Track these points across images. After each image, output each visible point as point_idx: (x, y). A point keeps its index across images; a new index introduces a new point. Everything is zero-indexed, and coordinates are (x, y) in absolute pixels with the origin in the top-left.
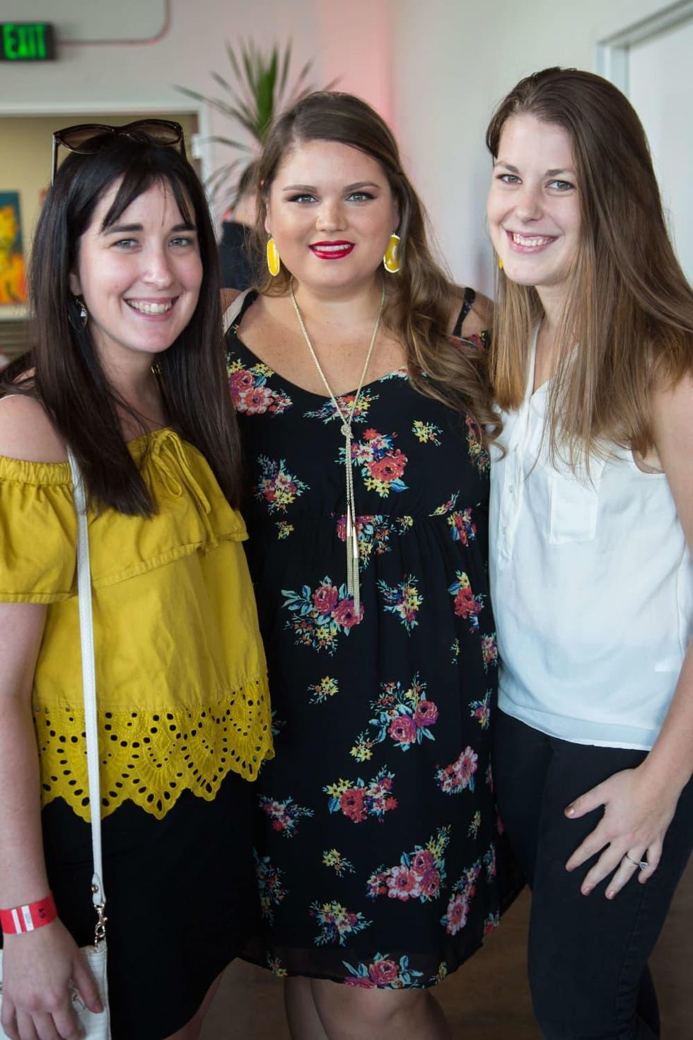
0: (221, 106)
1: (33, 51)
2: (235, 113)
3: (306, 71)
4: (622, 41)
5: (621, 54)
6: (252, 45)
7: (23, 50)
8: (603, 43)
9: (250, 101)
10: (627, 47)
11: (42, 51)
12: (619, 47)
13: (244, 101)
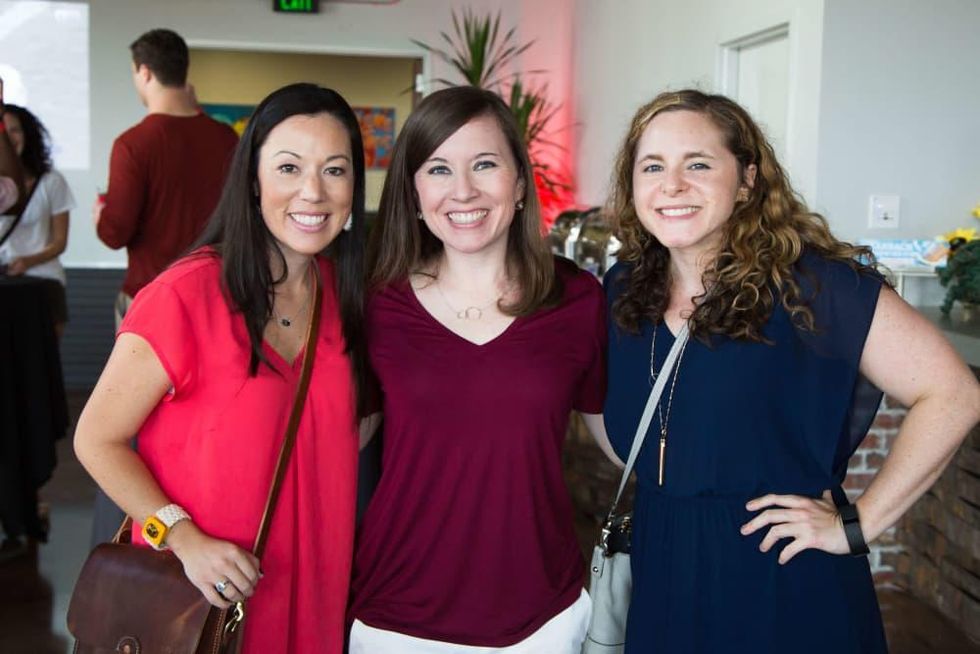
0: (443, 55)
1: (302, 6)
2: (456, 63)
3: (510, 34)
4: (736, 45)
5: (735, 54)
6: (471, 14)
7: (294, 5)
8: (723, 45)
9: (468, 54)
10: (739, 49)
11: (309, 6)
12: (732, 49)
13: (463, 54)
